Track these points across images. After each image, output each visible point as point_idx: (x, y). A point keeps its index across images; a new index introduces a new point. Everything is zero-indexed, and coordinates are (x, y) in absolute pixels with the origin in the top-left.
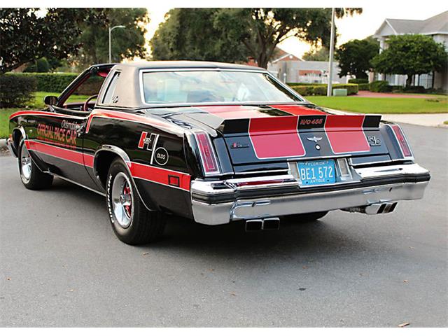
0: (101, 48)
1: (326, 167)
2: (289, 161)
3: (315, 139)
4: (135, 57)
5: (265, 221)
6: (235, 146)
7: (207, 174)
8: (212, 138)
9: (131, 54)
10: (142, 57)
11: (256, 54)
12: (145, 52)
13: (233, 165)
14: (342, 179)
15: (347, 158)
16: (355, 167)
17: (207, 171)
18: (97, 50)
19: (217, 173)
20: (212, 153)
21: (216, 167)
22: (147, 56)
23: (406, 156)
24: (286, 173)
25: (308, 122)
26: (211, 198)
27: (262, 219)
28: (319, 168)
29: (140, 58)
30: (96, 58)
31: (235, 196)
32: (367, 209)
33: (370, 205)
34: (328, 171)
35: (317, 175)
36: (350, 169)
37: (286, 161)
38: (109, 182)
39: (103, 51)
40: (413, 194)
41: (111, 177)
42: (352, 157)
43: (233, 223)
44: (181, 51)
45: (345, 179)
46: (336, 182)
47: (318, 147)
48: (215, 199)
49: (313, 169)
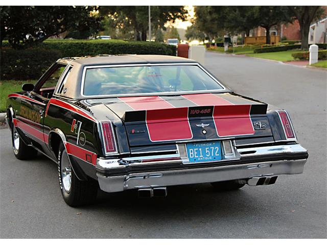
0: (141, 13)
1: (213, 148)
2: (177, 143)
3: (203, 125)
4: (177, 20)
5: (154, 190)
6: (133, 132)
7: (107, 154)
8: (114, 126)
9: (173, 17)
10: (184, 20)
11: (299, 15)
12: (187, 15)
13: (130, 147)
14: (226, 157)
15: (232, 140)
16: (238, 148)
17: (108, 151)
18: (137, 14)
19: (116, 153)
20: (113, 138)
21: (115, 148)
22: (188, 18)
23: (288, 137)
24: (174, 153)
25: (197, 112)
26: (107, 172)
27: (152, 188)
28: (206, 149)
29: (181, 20)
30: (136, 22)
31: (127, 171)
32: (249, 182)
33: (251, 178)
34: (215, 150)
35: (204, 154)
36: (234, 148)
37: (175, 143)
38: (59, 156)
39: (144, 14)
40: (294, 169)
41: (60, 152)
42: (235, 139)
43: (126, 191)
44: (220, 14)
45: (228, 157)
46: (222, 159)
47: (204, 132)
48: (110, 173)
49: (200, 150)
